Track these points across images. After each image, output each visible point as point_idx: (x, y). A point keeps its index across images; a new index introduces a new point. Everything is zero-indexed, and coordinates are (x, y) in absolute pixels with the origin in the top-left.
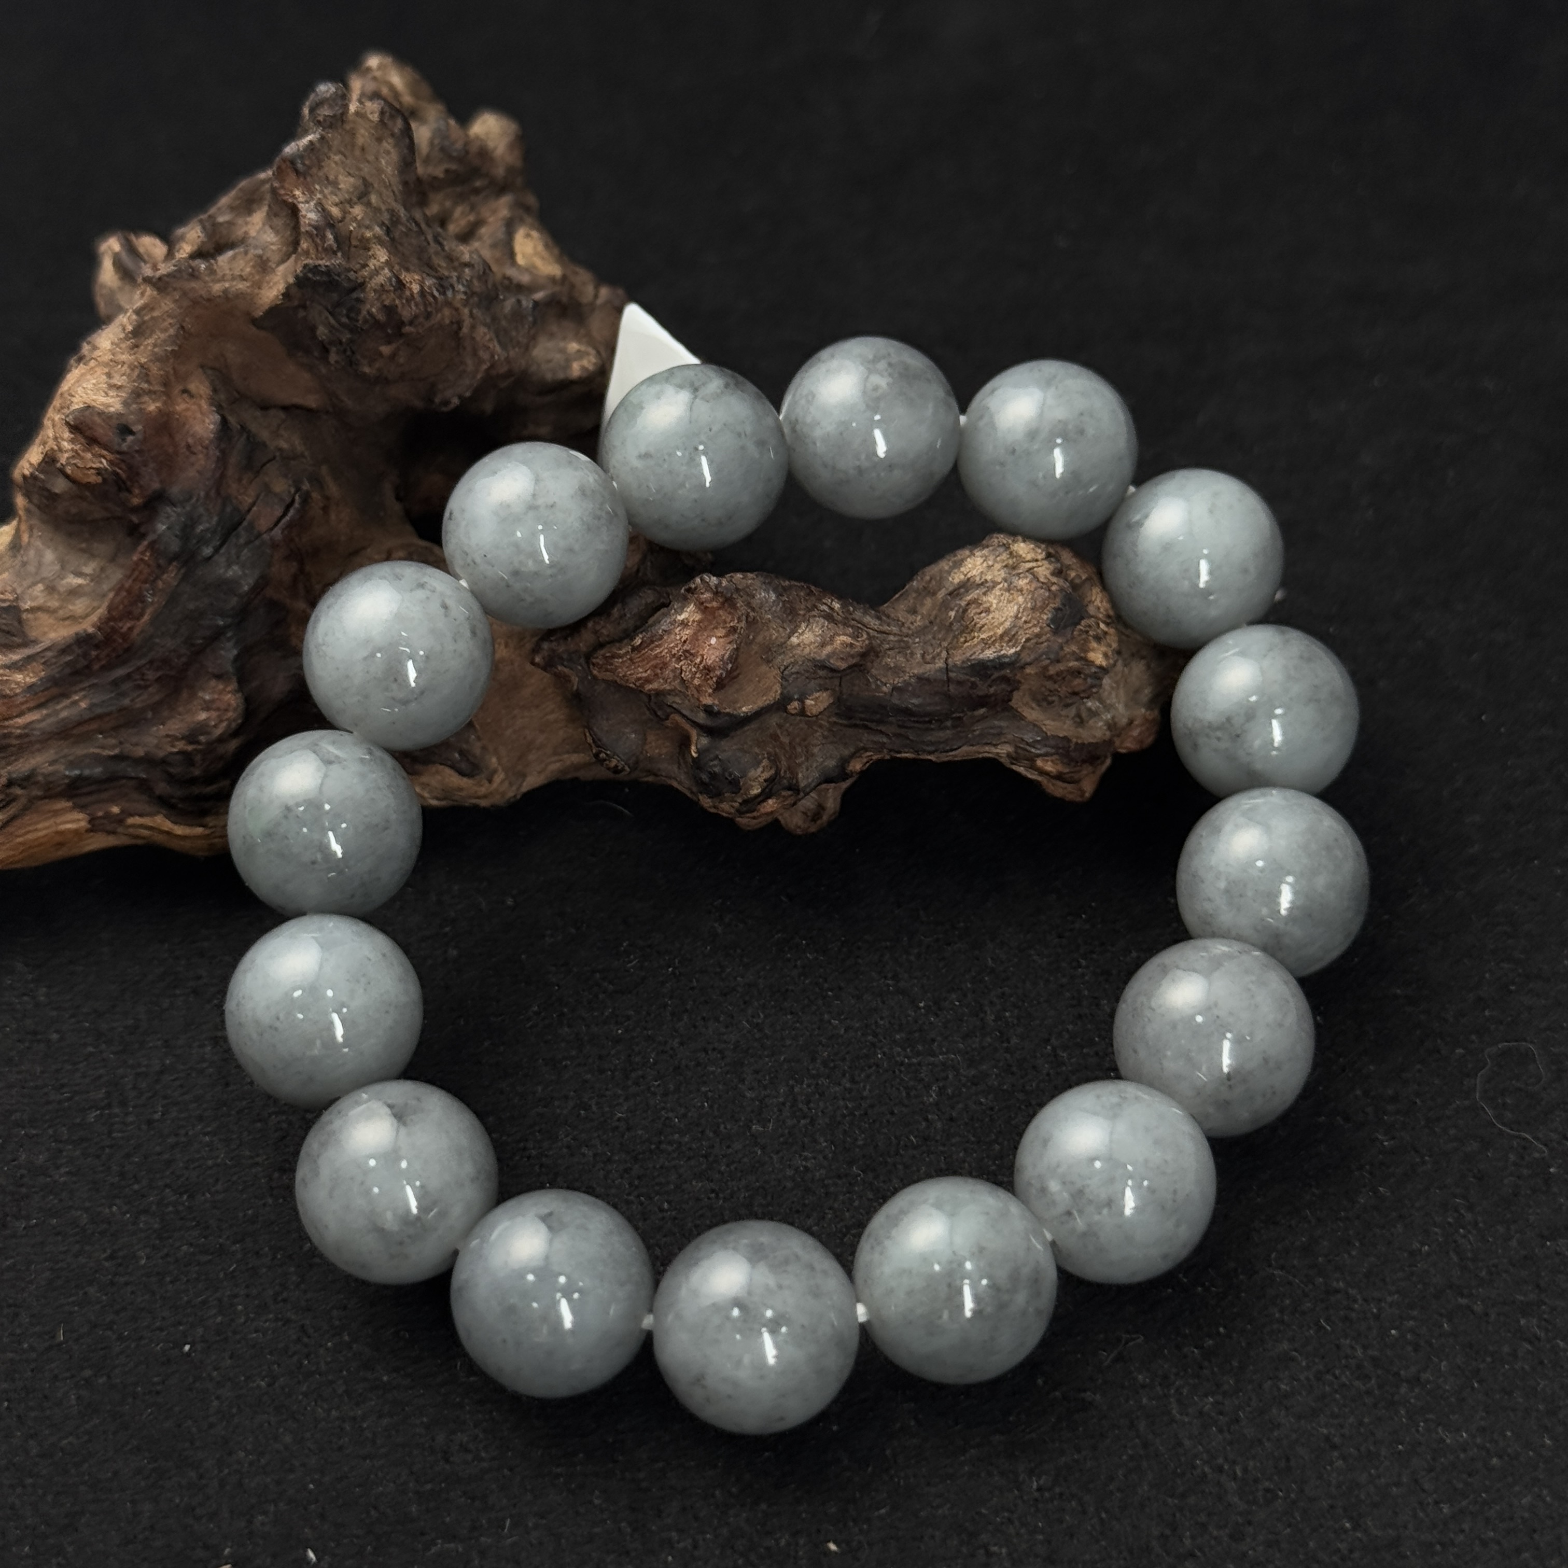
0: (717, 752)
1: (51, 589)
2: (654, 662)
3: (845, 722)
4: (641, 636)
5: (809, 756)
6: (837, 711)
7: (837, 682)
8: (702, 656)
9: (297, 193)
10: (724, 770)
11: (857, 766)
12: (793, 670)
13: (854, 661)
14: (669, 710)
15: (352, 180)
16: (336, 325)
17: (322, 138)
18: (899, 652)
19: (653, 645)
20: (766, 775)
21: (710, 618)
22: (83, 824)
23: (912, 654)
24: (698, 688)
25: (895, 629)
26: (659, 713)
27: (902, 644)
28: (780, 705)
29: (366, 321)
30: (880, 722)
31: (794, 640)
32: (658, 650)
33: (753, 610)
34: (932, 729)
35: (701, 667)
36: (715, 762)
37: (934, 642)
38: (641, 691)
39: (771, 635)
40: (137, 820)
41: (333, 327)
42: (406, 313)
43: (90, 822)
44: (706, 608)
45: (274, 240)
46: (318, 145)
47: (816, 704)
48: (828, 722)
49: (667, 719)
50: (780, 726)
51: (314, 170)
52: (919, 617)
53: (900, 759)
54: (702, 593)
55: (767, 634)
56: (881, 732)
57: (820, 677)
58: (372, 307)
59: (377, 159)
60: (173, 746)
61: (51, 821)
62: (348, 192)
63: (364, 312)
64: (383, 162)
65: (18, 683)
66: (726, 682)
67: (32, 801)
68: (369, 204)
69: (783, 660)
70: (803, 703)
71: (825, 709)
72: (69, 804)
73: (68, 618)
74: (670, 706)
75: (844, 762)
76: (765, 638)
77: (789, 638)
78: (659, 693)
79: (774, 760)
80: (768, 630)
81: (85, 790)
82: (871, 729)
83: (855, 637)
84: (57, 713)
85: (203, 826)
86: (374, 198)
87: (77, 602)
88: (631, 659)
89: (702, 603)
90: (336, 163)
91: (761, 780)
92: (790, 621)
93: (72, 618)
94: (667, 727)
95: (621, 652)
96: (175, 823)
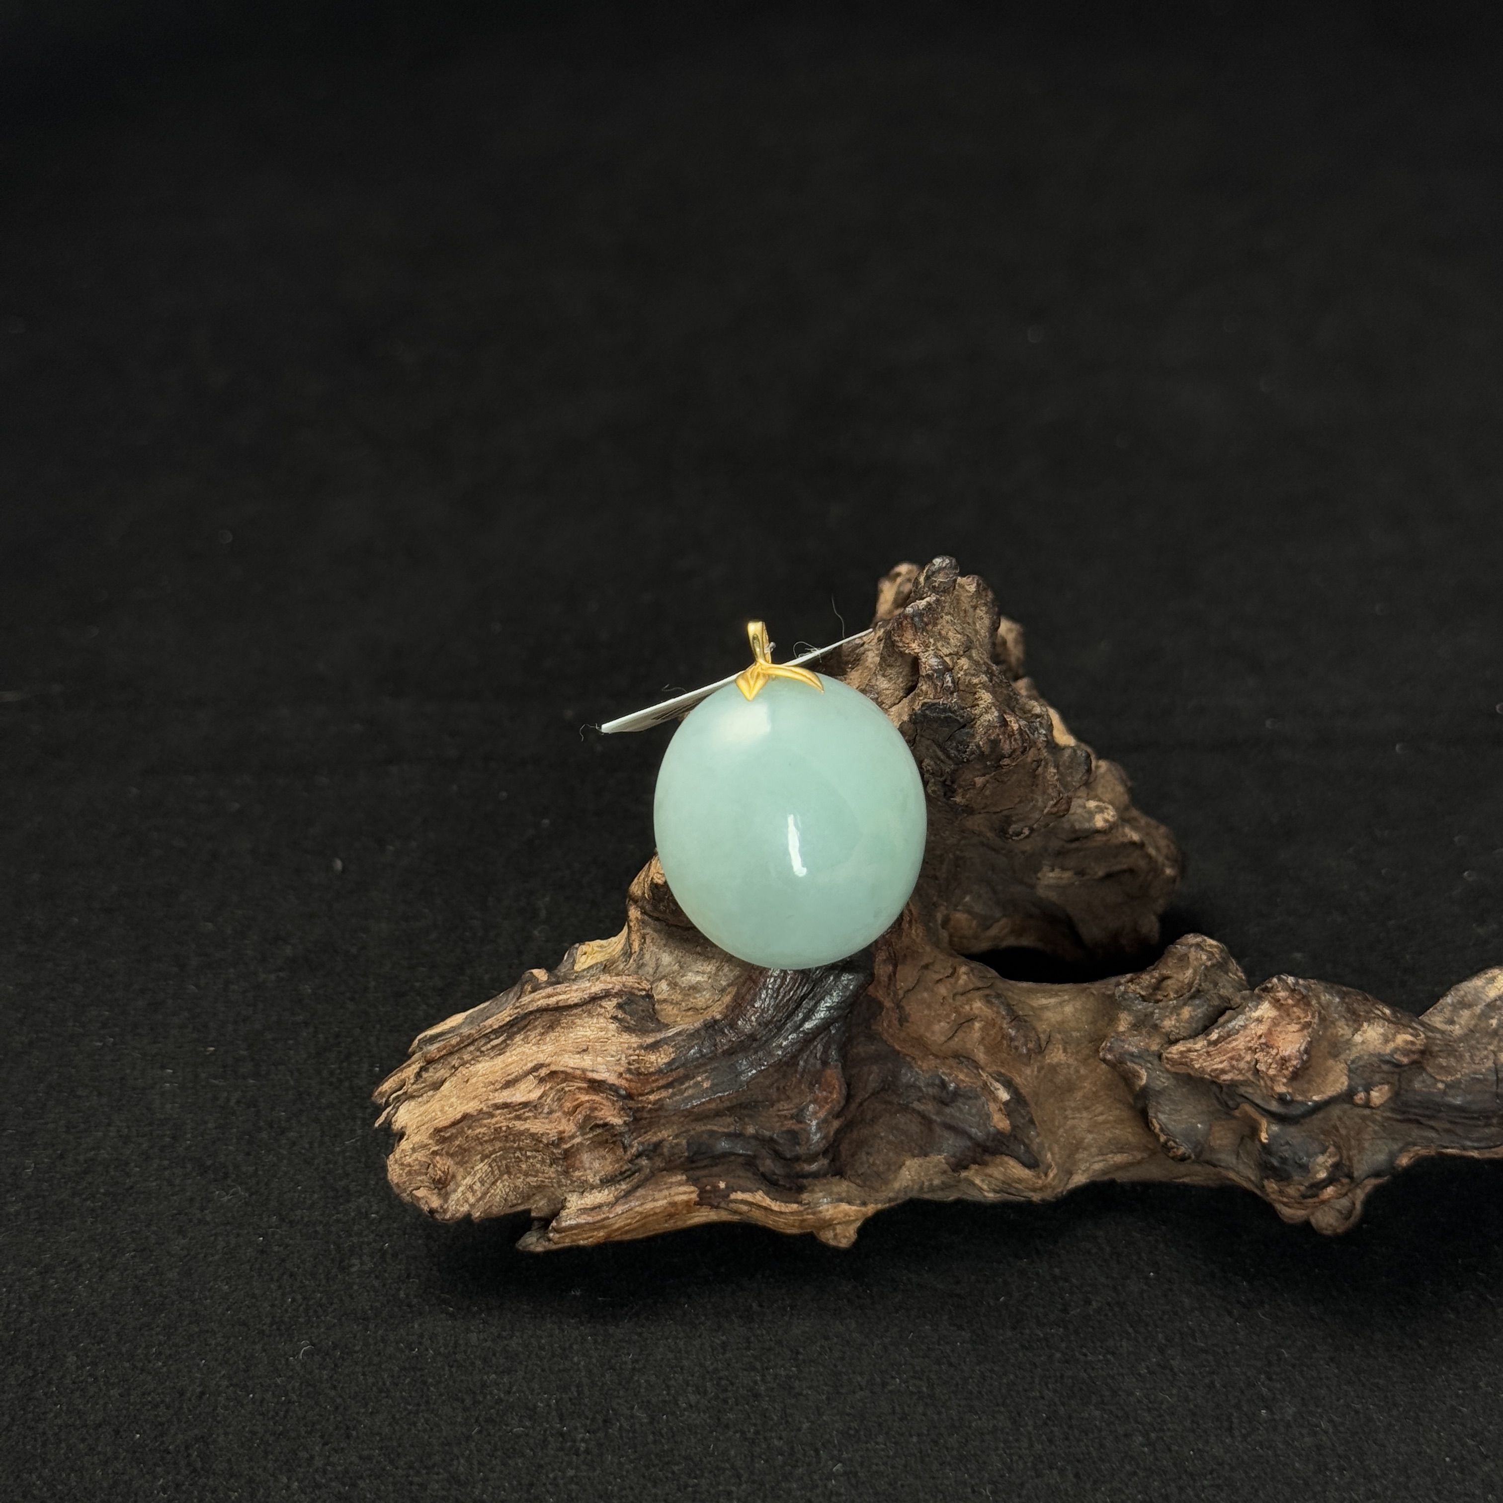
0: (1288, 1138)
1: (673, 985)
2: (1230, 1055)
3: (1399, 1117)
4: (1217, 1031)
5: (1361, 1150)
6: (1392, 1105)
7: (1396, 1077)
8: (1278, 1048)
9: (914, 645)
10: (1295, 1153)
11: (1404, 1161)
12: (1361, 1063)
13: (1415, 1057)
14: (1239, 1100)
15: (959, 636)
16: (942, 757)
17: (938, 600)
18: (1449, 1055)
19: (1230, 1039)
20: (1330, 1161)
21: (1284, 1015)
22: (694, 1196)
23: (1462, 1056)
24: (1273, 1079)
25: (1438, 1036)
26: (1231, 1103)
27: (1449, 1048)
28: (1348, 1096)
29: (973, 753)
30: (1430, 1117)
31: (1358, 1038)
32: (1234, 1044)
33: (1323, 1009)
34: (1479, 1126)
35: (1278, 1056)
36: (1287, 1147)
37: (1479, 1046)
38: (1213, 1082)
39: (1337, 1033)
40: (739, 1196)
41: (939, 759)
42: (1006, 747)
43: (699, 1195)
44: (1282, 1004)
45: (887, 686)
46: (934, 605)
47: (1377, 1097)
48: (1382, 1117)
49: (1236, 1109)
50: (1340, 1119)
51: (930, 627)
52: (1457, 1027)
53: (1446, 1155)
54: (1279, 992)
55: (1335, 1031)
56: (1432, 1128)
57: (1383, 1072)
58: (980, 740)
59: (974, 623)
60: (782, 1125)
61: (666, 1192)
62: (956, 646)
63: (972, 746)
64: (978, 627)
65: (652, 1063)
66: (1300, 1072)
67: (653, 1174)
68: (970, 658)
69: (1349, 1055)
70: (1369, 1094)
71: (1385, 1102)
72: (684, 1177)
73: (689, 1009)
74: (1242, 1096)
75: (1393, 1156)
76: (1332, 1034)
77: (1353, 1035)
78: (1233, 1084)
79: (1338, 1147)
80: (1335, 1028)
81: (699, 1164)
82: (1421, 1124)
83: (1416, 1036)
84: (682, 1092)
85: (797, 1203)
86: (974, 653)
87: (697, 996)
88: (1208, 1052)
89: (1279, 1000)
90: (948, 622)
91: (1328, 1164)
92: (1355, 1021)
93: (695, 1009)
94: (1234, 1117)
95: (1198, 1046)
96: (773, 1200)
